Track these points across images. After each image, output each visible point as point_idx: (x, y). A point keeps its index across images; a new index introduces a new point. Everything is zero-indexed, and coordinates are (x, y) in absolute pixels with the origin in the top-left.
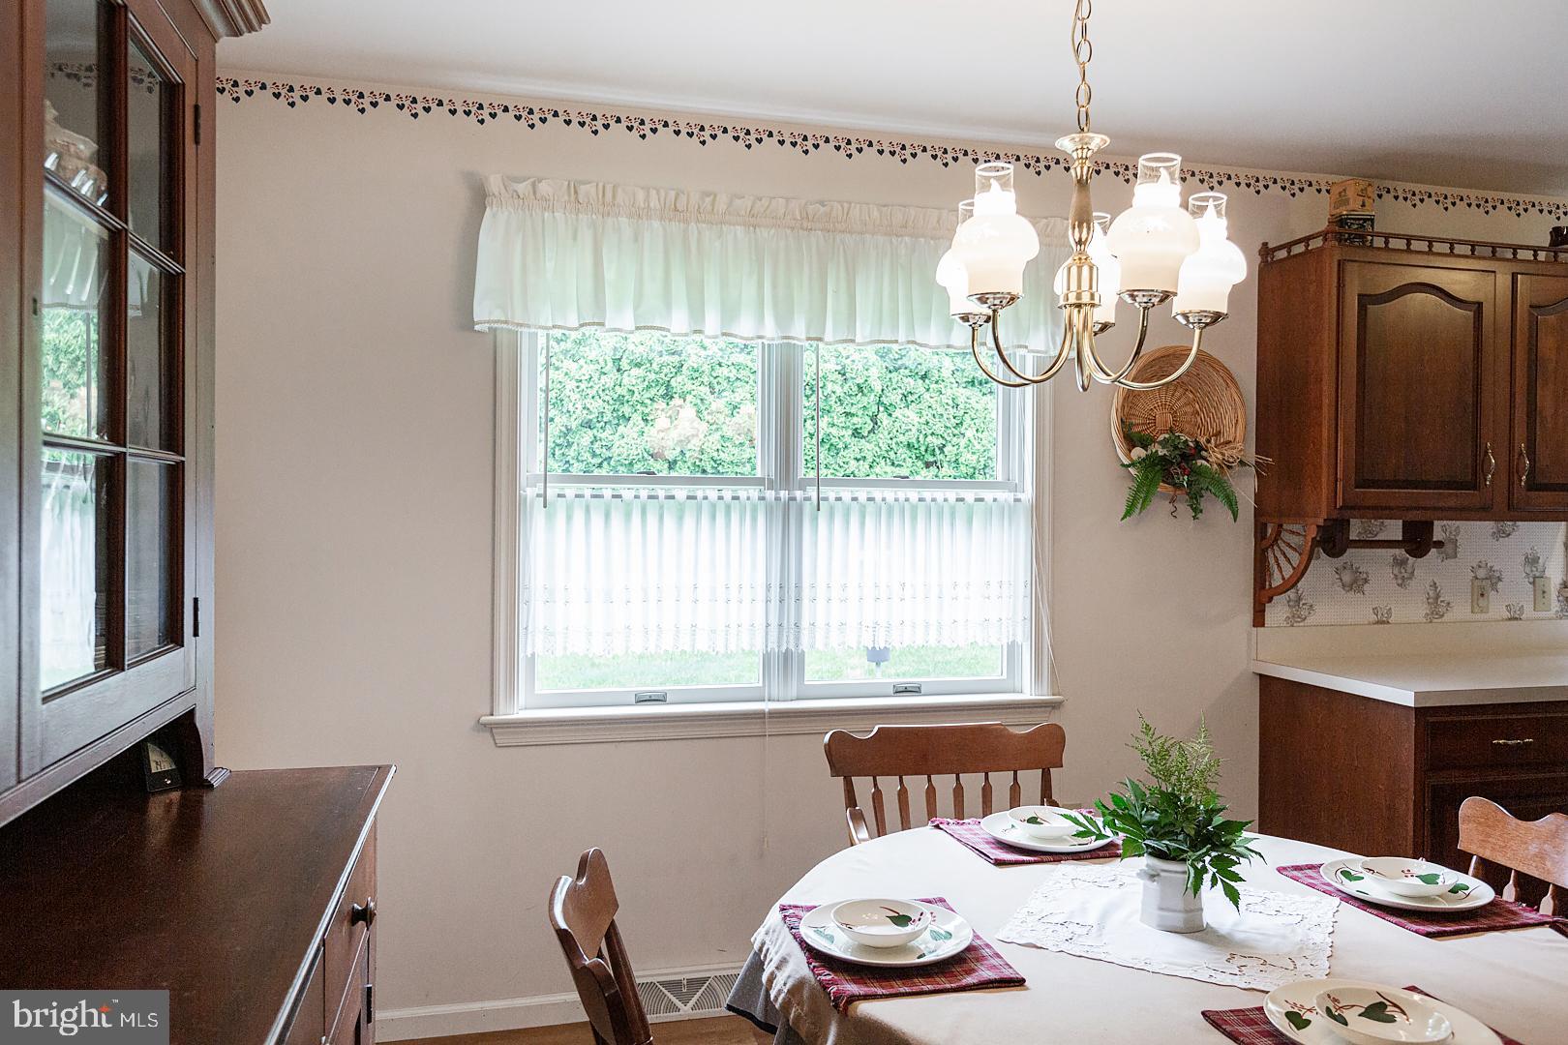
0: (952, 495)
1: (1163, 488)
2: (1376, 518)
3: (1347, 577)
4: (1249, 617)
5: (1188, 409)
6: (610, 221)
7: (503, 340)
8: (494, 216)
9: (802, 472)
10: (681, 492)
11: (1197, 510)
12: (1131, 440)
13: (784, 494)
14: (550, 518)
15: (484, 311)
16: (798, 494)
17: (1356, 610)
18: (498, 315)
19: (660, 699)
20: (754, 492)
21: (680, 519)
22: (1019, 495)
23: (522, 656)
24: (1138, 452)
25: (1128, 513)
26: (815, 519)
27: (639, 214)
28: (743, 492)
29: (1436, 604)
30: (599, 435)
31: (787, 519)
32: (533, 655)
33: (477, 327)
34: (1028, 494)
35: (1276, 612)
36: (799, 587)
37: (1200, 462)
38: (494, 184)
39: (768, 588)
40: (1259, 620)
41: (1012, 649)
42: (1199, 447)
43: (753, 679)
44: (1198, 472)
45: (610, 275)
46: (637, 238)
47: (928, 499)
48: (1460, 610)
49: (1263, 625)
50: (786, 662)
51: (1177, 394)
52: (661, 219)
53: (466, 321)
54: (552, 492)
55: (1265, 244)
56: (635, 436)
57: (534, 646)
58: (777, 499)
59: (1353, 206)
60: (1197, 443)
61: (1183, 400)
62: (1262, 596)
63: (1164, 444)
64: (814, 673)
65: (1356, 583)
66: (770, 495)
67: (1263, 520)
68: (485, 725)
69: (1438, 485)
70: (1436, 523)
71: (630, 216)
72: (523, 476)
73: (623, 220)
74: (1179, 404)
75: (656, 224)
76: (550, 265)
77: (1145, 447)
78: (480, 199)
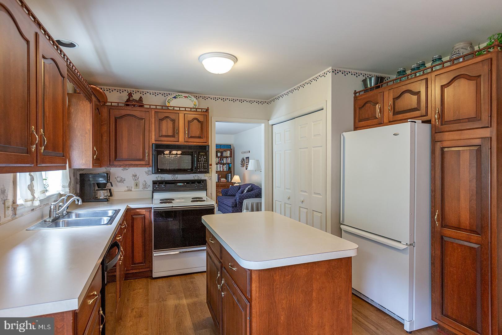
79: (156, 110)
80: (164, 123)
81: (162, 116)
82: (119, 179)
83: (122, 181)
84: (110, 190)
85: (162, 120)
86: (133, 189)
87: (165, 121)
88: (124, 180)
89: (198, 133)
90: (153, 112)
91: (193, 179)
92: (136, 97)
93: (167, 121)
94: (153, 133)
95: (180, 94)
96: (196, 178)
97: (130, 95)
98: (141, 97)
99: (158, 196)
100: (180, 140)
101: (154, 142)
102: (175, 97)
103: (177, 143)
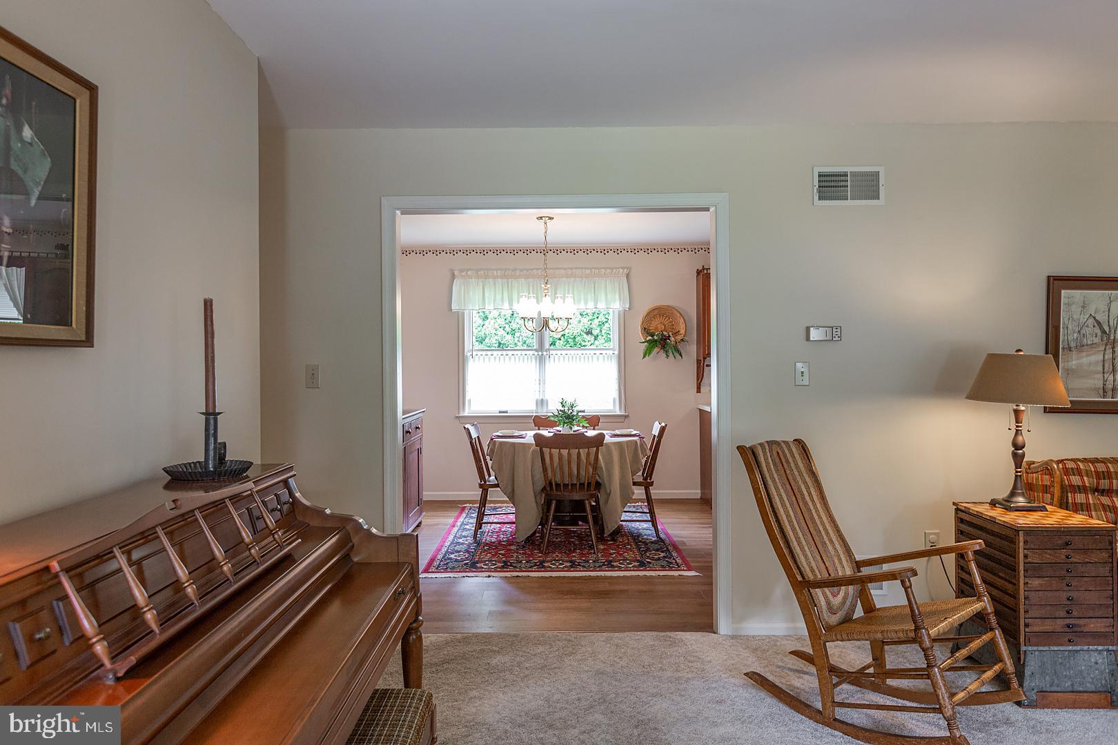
0: (592, 352)
1: (656, 349)
4: (694, 390)
5: (670, 324)
6: (487, 280)
7: (460, 314)
8: (457, 281)
10: (510, 353)
11: (668, 356)
12: (647, 333)
13: (540, 353)
14: (474, 361)
15: (454, 307)
16: (545, 353)
18: (458, 308)
19: (506, 412)
20: (531, 352)
21: (510, 361)
22: (614, 352)
23: (467, 398)
24: (649, 338)
25: (644, 357)
26: (549, 361)
27: (495, 278)
28: (528, 353)
31: (541, 360)
32: (470, 399)
33: (453, 311)
34: (616, 352)
36: (545, 380)
37: (669, 341)
38: (456, 273)
39: (536, 380)
41: (614, 400)
42: (669, 336)
43: (534, 408)
44: (668, 344)
45: (486, 295)
46: (495, 284)
49: (700, 392)
50: (542, 403)
51: (666, 319)
52: (501, 278)
53: (450, 309)
54: (474, 353)
55: (697, 270)
56: (576, 323)
57: (470, 396)
58: (538, 355)
61: (669, 321)
62: (699, 382)
63: (658, 335)
66: (536, 353)
67: (698, 358)
68: (456, 417)
71: (493, 279)
72: (466, 351)
73: (490, 279)
74: (666, 322)
75: (500, 280)
76: (471, 293)
77: (652, 336)
78: (453, 277)
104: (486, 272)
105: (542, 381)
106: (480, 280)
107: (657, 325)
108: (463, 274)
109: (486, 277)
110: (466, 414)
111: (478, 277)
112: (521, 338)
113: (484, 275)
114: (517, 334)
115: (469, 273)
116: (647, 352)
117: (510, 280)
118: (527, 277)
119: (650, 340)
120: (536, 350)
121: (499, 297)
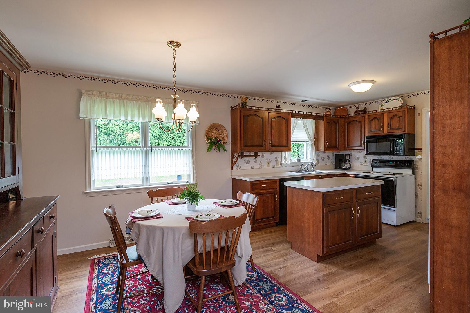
0: (177, 149)
1: (214, 147)
2: (251, 151)
3: (246, 161)
4: (230, 168)
5: (219, 134)
6: (108, 99)
7: (87, 121)
8: (84, 98)
9: (149, 145)
10: (125, 149)
11: (219, 151)
12: (208, 138)
14: (98, 154)
15: (82, 115)
17: (248, 166)
18: (85, 116)
19: (122, 187)
20: (139, 149)
21: (125, 154)
22: (190, 149)
23: (93, 179)
24: (209, 141)
25: (208, 151)
26: (151, 153)
27: (114, 98)
28: (137, 149)
29: (261, 165)
30: (122, 138)
31: (146, 154)
32: (95, 180)
33: (80, 118)
34: (191, 148)
35: (235, 167)
36: (148, 165)
37: (220, 143)
38: (83, 92)
39: (142, 166)
40: (232, 169)
41: (189, 175)
42: (220, 140)
43: (140, 182)
44: (220, 144)
45: (108, 109)
46: (114, 102)
47: (173, 149)
48: (265, 166)
49: (232, 170)
50: (146, 179)
51: (217, 131)
52: (119, 99)
53: (78, 117)
54: (98, 149)
55: (231, 106)
57: (95, 178)
58: (144, 150)
59: (244, 101)
60: (219, 139)
61: (218, 132)
62: (232, 164)
63: (214, 140)
64: (152, 181)
65: (248, 162)
67: (232, 152)
68: (84, 193)
69: (256, 146)
70: (258, 152)
71: (112, 99)
72: (91, 146)
73: (111, 99)
74: (217, 133)
75: (118, 100)
76: (96, 107)
77: (211, 140)
78: (81, 95)
79: (369, 115)
80: (373, 123)
81: (371, 118)
82: (356, 158)
83: (358, 159)
84: (350, 164)
85: (372, 120)
86: (364, 164)
87: (374, 120)
88: (359, 159)
89: (397, 125)
90: (367, 116)
91: (405, 159)
92: (361, 108)
93: (375, 121)
94: (367, 129)
95: (390, 98)
96: (408, 159)
97: (357, 108)
98: (365, 107)
99: (375, 169)
100: (384, 132)
101: (367, 135)
102: (387, 102)
103: (382, 134)
104: (108, 94)
105: (146, 166)
106: (103, 99)
107: (214, 134)
108: (89, 93)
109: (108, 97)
110: (92, 190)
111: (101, 96)
112: (104, 144)
113: (105, 96)
114: (102, 142)
115: (94, 93)
116: (209, 149)
117: (125, 101)
118: (137, 100)
119: (210, 142)
120: (142, 147)
121: (117, 112)
